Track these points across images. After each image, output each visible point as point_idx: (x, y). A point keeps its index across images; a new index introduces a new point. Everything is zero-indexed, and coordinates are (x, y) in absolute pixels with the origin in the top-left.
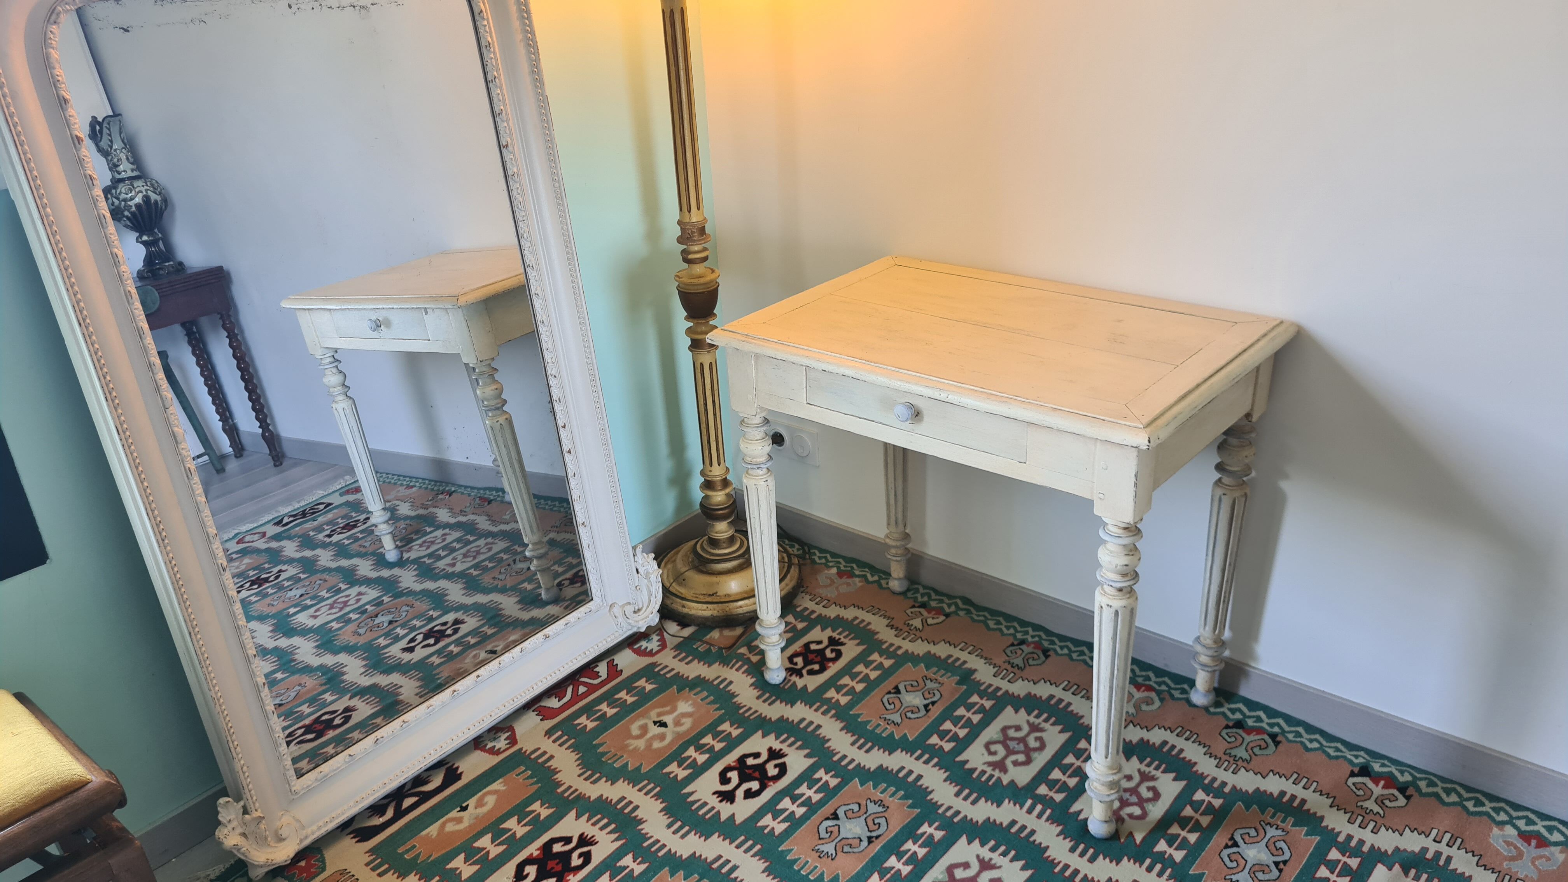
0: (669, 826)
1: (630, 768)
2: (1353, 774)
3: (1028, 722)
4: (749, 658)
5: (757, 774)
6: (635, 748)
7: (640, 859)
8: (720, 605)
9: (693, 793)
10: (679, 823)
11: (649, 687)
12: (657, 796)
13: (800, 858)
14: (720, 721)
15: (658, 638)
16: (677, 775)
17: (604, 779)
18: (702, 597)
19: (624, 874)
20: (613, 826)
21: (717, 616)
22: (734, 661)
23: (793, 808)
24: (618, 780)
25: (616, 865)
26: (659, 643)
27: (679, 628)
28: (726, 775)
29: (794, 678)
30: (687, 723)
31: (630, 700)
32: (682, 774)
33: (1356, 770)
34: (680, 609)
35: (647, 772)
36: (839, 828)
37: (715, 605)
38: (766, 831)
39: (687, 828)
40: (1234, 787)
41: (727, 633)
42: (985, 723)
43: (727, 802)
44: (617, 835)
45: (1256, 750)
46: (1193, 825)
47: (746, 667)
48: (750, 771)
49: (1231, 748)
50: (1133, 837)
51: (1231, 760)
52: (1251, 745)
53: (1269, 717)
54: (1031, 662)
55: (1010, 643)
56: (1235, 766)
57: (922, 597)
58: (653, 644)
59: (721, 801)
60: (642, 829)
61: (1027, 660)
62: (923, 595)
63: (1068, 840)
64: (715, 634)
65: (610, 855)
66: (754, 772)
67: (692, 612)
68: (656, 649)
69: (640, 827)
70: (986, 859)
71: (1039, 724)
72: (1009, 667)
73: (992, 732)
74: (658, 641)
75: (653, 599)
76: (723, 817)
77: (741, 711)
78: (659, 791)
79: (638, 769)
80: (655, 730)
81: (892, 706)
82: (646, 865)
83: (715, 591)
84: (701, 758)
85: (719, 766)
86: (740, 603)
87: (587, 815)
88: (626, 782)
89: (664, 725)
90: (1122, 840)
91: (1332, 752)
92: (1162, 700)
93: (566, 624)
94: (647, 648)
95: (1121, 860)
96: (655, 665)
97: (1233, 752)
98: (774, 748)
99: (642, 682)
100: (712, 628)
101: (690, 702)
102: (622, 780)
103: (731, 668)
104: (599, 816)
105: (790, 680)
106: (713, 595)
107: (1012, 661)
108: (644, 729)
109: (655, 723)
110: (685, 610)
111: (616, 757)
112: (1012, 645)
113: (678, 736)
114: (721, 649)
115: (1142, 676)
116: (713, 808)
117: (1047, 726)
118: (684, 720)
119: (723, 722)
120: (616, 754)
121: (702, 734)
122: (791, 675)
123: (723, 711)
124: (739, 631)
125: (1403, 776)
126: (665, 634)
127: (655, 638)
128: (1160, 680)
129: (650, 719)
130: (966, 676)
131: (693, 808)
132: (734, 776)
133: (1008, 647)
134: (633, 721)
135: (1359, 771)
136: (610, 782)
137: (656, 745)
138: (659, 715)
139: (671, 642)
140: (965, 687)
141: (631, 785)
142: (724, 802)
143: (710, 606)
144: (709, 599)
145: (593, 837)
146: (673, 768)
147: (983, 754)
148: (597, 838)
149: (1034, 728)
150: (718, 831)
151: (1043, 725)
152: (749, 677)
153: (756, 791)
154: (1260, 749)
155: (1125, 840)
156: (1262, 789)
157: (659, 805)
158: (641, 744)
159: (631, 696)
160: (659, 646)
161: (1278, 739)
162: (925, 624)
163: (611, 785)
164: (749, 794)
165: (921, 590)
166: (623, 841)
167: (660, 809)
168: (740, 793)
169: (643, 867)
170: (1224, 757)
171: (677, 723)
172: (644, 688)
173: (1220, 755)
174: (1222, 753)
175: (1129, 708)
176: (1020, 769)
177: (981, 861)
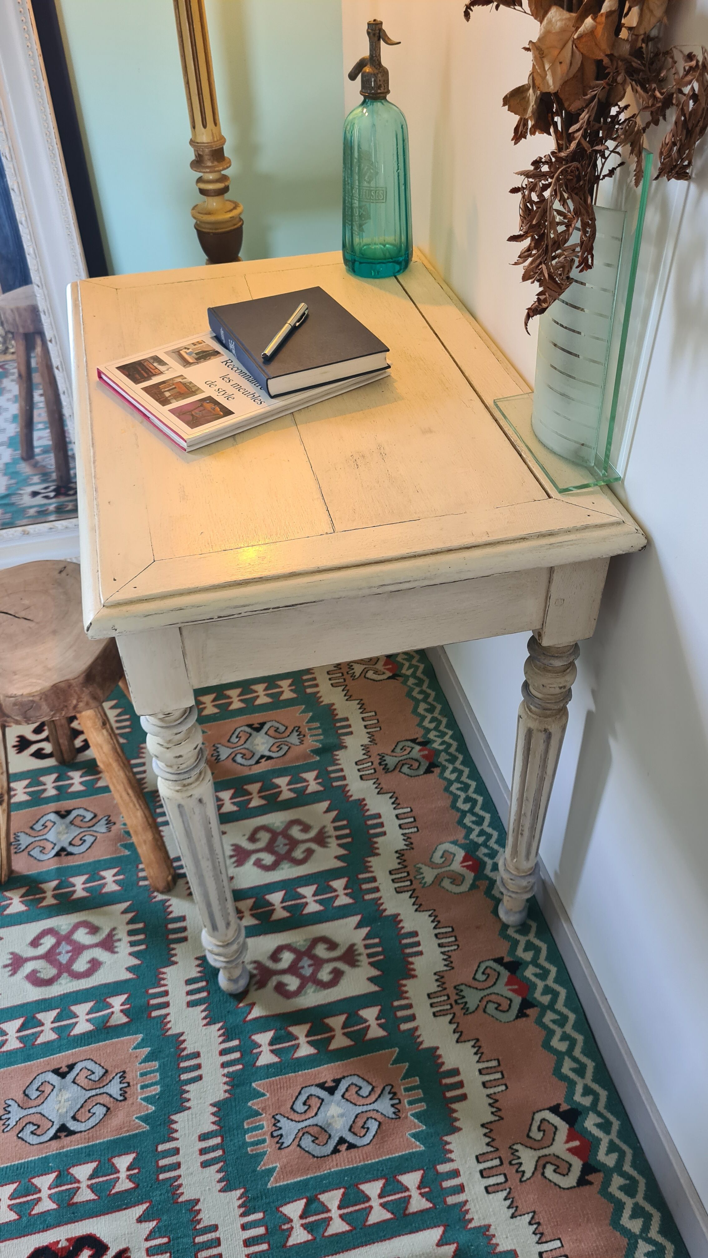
2: (555, 1110)
3: (323, 828)
23: (50, 786)
28: (44, 726)
33: (564, 1107)
36: (55, 827)
40: (415, 1029)
42: (287, 805)
43: (17, 750)
45: (491, 1008)
46: (321, 1039)
49: (470, 986)
50: (251, 1009)
51: (454, 997)
52: (494, 997)
53: (557, 980)
54: (405, 769)
55: (413, 737)
56: (447, 1007)
59: (16, 747)
61: (403, 765)
63: (199, 969)
70: (115, 938)
71: (329, 837)
72: (379, 761)
73: (276, 819)
81: (237, 740)
90: (241, 1005)
91: (569, 1067)
92: (473, 887)
95: (214, 1024)
97: (466, 992)
107: (389, 757)
112: (414, 741)
117: (333, 843)
125: (607, 1154)
130: (331, 749)
132: (49, 730)
133: (406, 740)
135: (565, 1112)
140: (318, 758)
147: (244, 835)
149: (320, 838)
151: (332, 840)
153: (44, 754)
154: (496, 1009)
155: (244, 1006)
156: (440, 1052)
161: (529, 1011)
162: (363, 675)
164: (38, 753)
168: (34, 748)
170: (451, 991)
173: (450, 986)
174: (453, 985)
175: (429, 875)
176: (256, 871)
177: (110, 935)
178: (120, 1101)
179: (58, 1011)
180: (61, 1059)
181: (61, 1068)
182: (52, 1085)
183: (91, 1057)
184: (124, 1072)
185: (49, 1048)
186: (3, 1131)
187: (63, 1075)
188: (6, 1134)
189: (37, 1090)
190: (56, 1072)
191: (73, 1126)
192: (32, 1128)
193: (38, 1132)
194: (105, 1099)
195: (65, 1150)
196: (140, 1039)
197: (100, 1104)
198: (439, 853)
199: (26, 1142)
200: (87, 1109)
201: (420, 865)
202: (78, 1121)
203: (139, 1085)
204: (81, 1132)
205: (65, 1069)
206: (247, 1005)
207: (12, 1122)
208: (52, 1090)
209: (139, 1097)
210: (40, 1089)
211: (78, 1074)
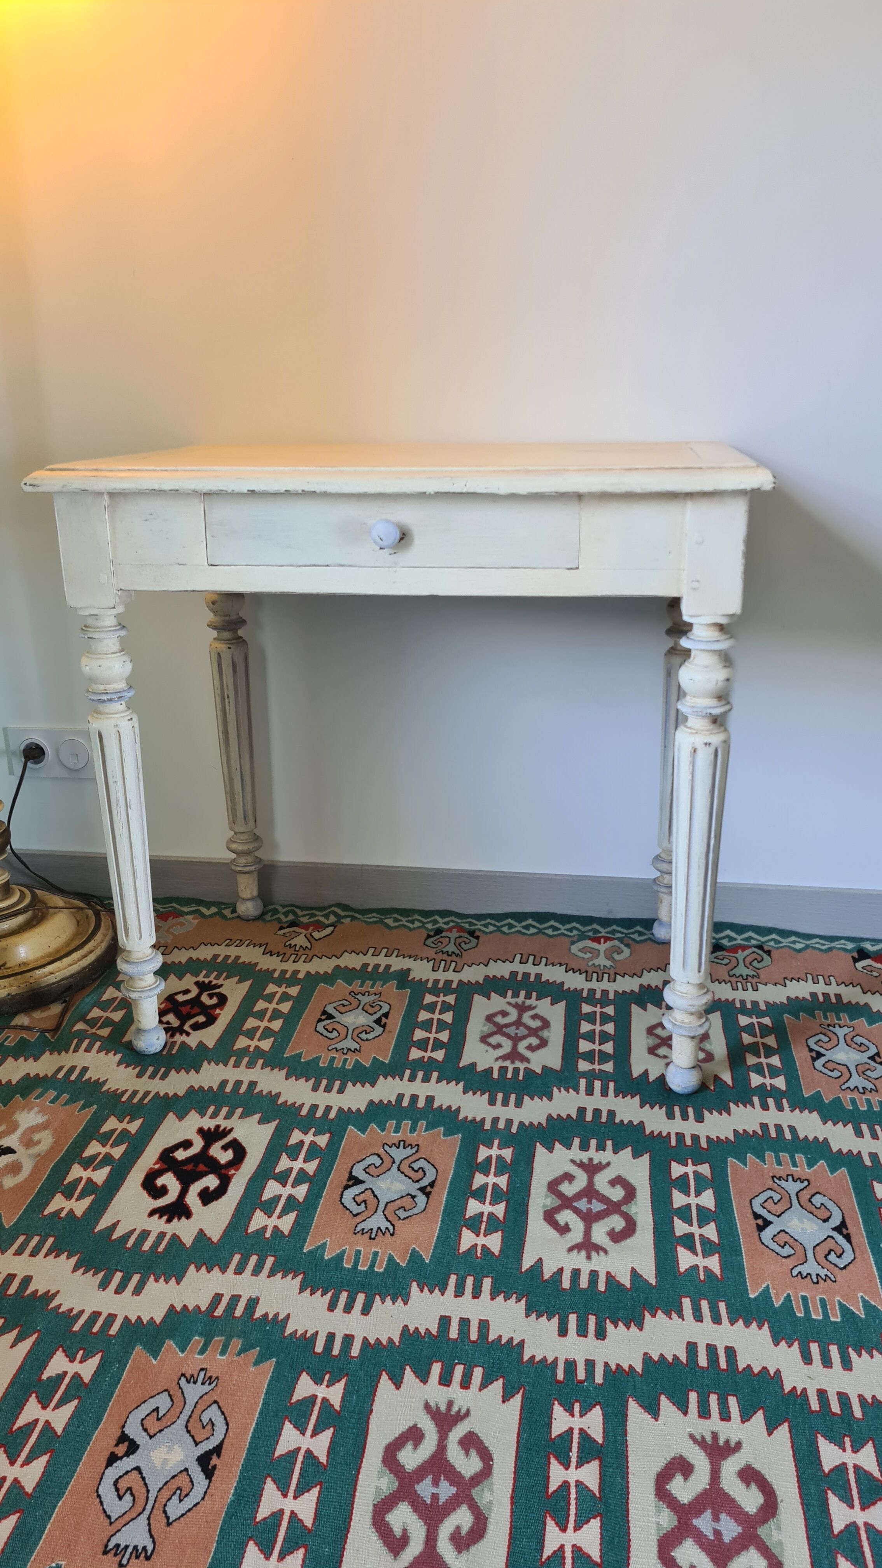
0: (103, 1285)
2: (855, 960)
3: (509, 1003)
4: (95, 1034)
5: (202, 1167)
7: (81, 1352)
8: (19, 977)
9: (115, 1225)
10: (119, 1275)
12: (56, 1251)
13: (344, 1251)
14: (99, 1120)
16: (71, 1211)
19: (63, 1387)
20: (1, 1322)
21: (18, 994)
22: (75, 1042)
23: (286, 1191)
25: (40, 1379)
28: (155, 1185)
29: (179, 1038)
30: (46, 1140)
33: (854, 956)
35: (15, 1224)
36: (373, 1192)
37: (12, 979)
38: (268, 1235)
39: (136, 1277)
40: (767, 1003)
41: (41, 1014)
42: (462, 1019)
43: (179, 1218)
44: (15, 1332)
45: (755, 963)
46: (764, 1050)
47: (98, 1044)
48: (190, 1167)
49: (732, 969)
50: (721, 1079)
51: (741, 980)
52: (748, 960)
54: (465, 946)
55: (425, 936)
56: (749, 984)
57: (286, 917)
59: (169, 1221)
60: (58, 1307)
61: (459, 946)
62: (286, 914)
63: (657, 1107)
64: (25, 1019)
65: (21, 1367)
66: (196, 1165)
69: (52, 1305)
70: (586, 1161)
71: (524, 1003)
72: (445, 957)
73: (477, 1027)
76: (188, 1240)
77: (124, 1099)
78: (55, 1243)
80: (2, 1161)
81: (335, 1034)
82: (97, 1359)
84: (100, 1176)
85: (137, 1175)
86: (50, 968)
89: (8, 1150)
90: (712, 1088)
91: (819, 947)
92: (628, 946)
95: (730, 1108)
97: (737, 972)
98: (206, 1128)
100: (12, 1015)
101: (35, 1110)
103: (75, 1051)
105: (174, 1043)
107: (445, 950)
112: (430, 936)
113: (41, 1159)
114: (43, 1031)
115: (589, 931)
116: (163, 1234)
117: (532, 1002)
118: (36, 1137)
119: (104, 1120)
121: (80, 1145)
122: (172, 1036)
123: (95, 1106)
124: (56, 1009)
128: (610, 928)
130: (403, 977)
131: (129, 1245)
132: (169, 1180)
133: (426, 940)
135: (858, 956)
137: (10, 1182)
140: (409, 990)
142: (176, 1220)
146: (58, 1203)
147: (487, 1051)
149: (522, 1009)
150: (191, 1262)
151: (528, 1002)
152: (111, 1054)
153: (216, 1189)
154: (759, 962)
155: (714, 1087)
156: (793, 996)
157: (66, 1263)
161: (765, 949)
162: (312, 940)
164: (208, 1196)
165: (280, 909)
166: (36, 1335)
167: (71, 1267)
168: (192, 1199)
169: (94, 1362)
170: (733, 979)
171: (28, 1143)
173: (727, 978)
174: (728, 977)
175: (603, 963)
176: (541, 1053)
177: (581, 1165)
178: (809, 1184)
179: (675, 1218)
180: (743, 1224)
181: (757, 1224)
182: (778, 1233)
183: (748, 1199)
184: (773, 1177)
185: (727, 1229)
186: (835, 1281)
187: (767, 1223)
188: (838, 1279)
189: (783, 1247)
190: (761, 1229)
191: (836, 1221)
192: (832, 1257)
193: (839, 1252)
194: (805, 1195)
195: (864, 1233)
196: (734, 1160)
197: (811, 1198)
198: (580, 954)
199: (850, 1263)
200: (815, 1209)
201: (589, 965)
202: (829, 1217)
203: (792, 1168)
204: (843, 1217)
205: (760, 1222)
206: (714, 1083)
207: (823, 1273)
208: (787, 1233)
209: (807, 1170)
210: (782, 1244)
211: (769, 1212)
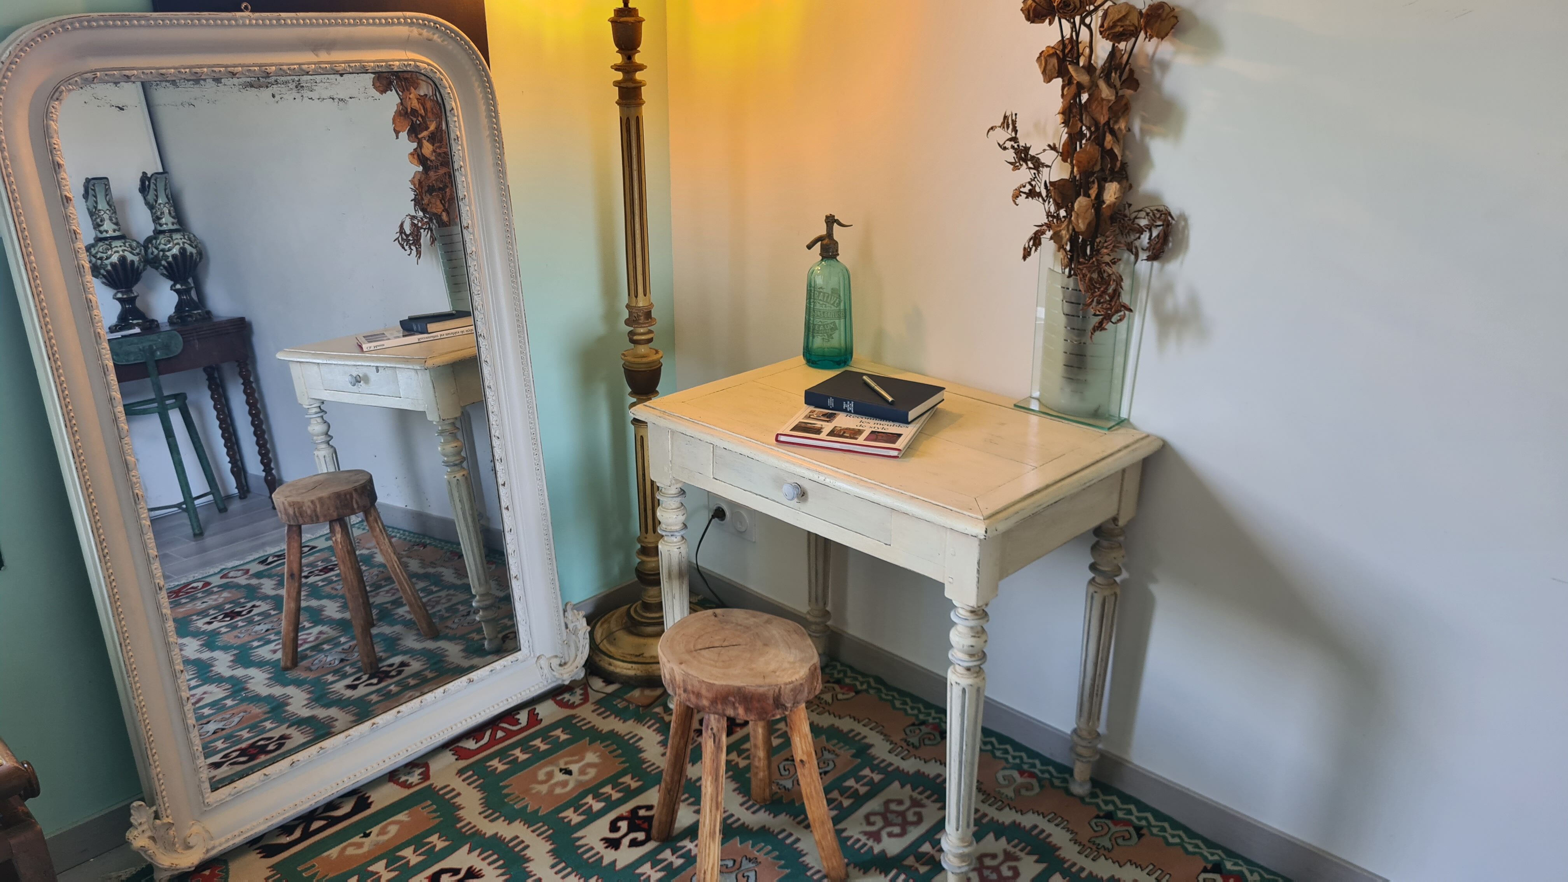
0: (553, 867)
1: (529, 810)
2: (1205, 870)
3: (911, 797)
4: (662, 718)
5: (646, 825)
6: (537, 792)
8: (644, 666)
9: (582, 838)
10: (563, 865)
11: (563, 737)
12: (548, 839)
14: (623, 773)
15: (581, 692)
16: (571, 820)
17: (503, 818)
18: (629, 657)
20: (501, 862)
21: (640, 676)
22: (648, 719)
23: (672, 859)
24: (516, 820)
26: (581, 697)
27: (604, 684)
28: (616, 824)
30: (592, 772)
31: (543, 747)
32: (576, 819)
33: (1209, 866)
34: (607, 666)
35: (544, 815)
37: (639, 666)
38: (642, 878)
39: (569, 870)
40: (1091, 873)
41: (647, 692)
42: (869, 796)
43: (612, 849)
44: (503, 870)
45: (1120, 841)
47: (658, 725)
48: (640, 822)
49: (1097, 837)
51: (1094, 848)
52: (1116, 835)
53: (1139, 811)
54: (927, 742)
55: (911, 722)
56: (1096, 853)
57: (838, 674)
58: (576, 698)
59: (606, 847)
60: (527, 867)
61: (923, 740)
62: (839, 672)
64: (636, 693)
66: (644, 823)
67: (618, 670)
68: (578, 702)
69: (526, 865)
71: (921, 800)
72: (904, 745)
73: (874, 805)
74: (581, 695)
75: (579, 653)
76: (606, 862)
77: (644, 766)
78: (552, 834)
79: (537, 811)
80: (560, 777)
81: (787, 773)
83: (641, 652)
84: (597, 806)
85: (612, 815)
87: (478, 851)
88: (522, 823)
89: (569, 772)
91: (1190, 848)
92: (1041, 787)
93: (491, 671)
94: (569, 700)
96: (573, 717)
97: (1098, 841)
99: (558, 732)
100: (634, 687)
101: (598, 754)
102: (519, 820)
103: (644, 725)
104: (490, 852)
105: (696, 741)
106: (639, 656)
107: (908, 740)
108: (550, 775)
109: (561, 770)
110: (612, 668)
111: (518, 799)
112: (913, 725)
113: (580, 784)
114: (638, 706)
115: (1027, 764)
116: (598, 853)
117: (928, 802)
118: (588, 770)
119: (626, 774)
120: (519, 797)
121: (603, 784)
123: (628, 764)
125: (1252, 875)
126: (589, 689)
127: (579, 691)
128: (1044, 768)
129: (558, 766)
130: (863, 751)
131: (579, 851)
132: (624, 825)
133: (908, 726)
134: (540, 768)
135: (1211, 868)
136: (507, 822)
137: (558, 791)
138: (566, 763)
139: (594, 697)
140: (859, 760)
141: (526, 826)
142: (609, 849)
143: (634, 666)
144: (636, 659)
145: (480, 870)
146: (569, 813)
147: (862, 824)
148: (483, 872)
149: (915, 803)
150: (597, 874)
151: (925, 801)
152: (659, 735)
153: (640, 841)
154: (1124, 840)
156: (1116, 877)
157: (547, 846)
158: (544, 789)
159: (545, 744)
160: (581, 699)
161: (1143, 832)
162: (835, 699)
163: (508, 824)
164: (634, 843)
165: (839, 667)
166: (507, 877)
167: (548, 850)
168: (626, 841)
170: (1088, 845)
171: (582, 772)
172: (559, 737)
173: (1085, 842)
175: (1009, 792)
176: (894, 840)
198: (1001, 780)
201: (997, 789)
